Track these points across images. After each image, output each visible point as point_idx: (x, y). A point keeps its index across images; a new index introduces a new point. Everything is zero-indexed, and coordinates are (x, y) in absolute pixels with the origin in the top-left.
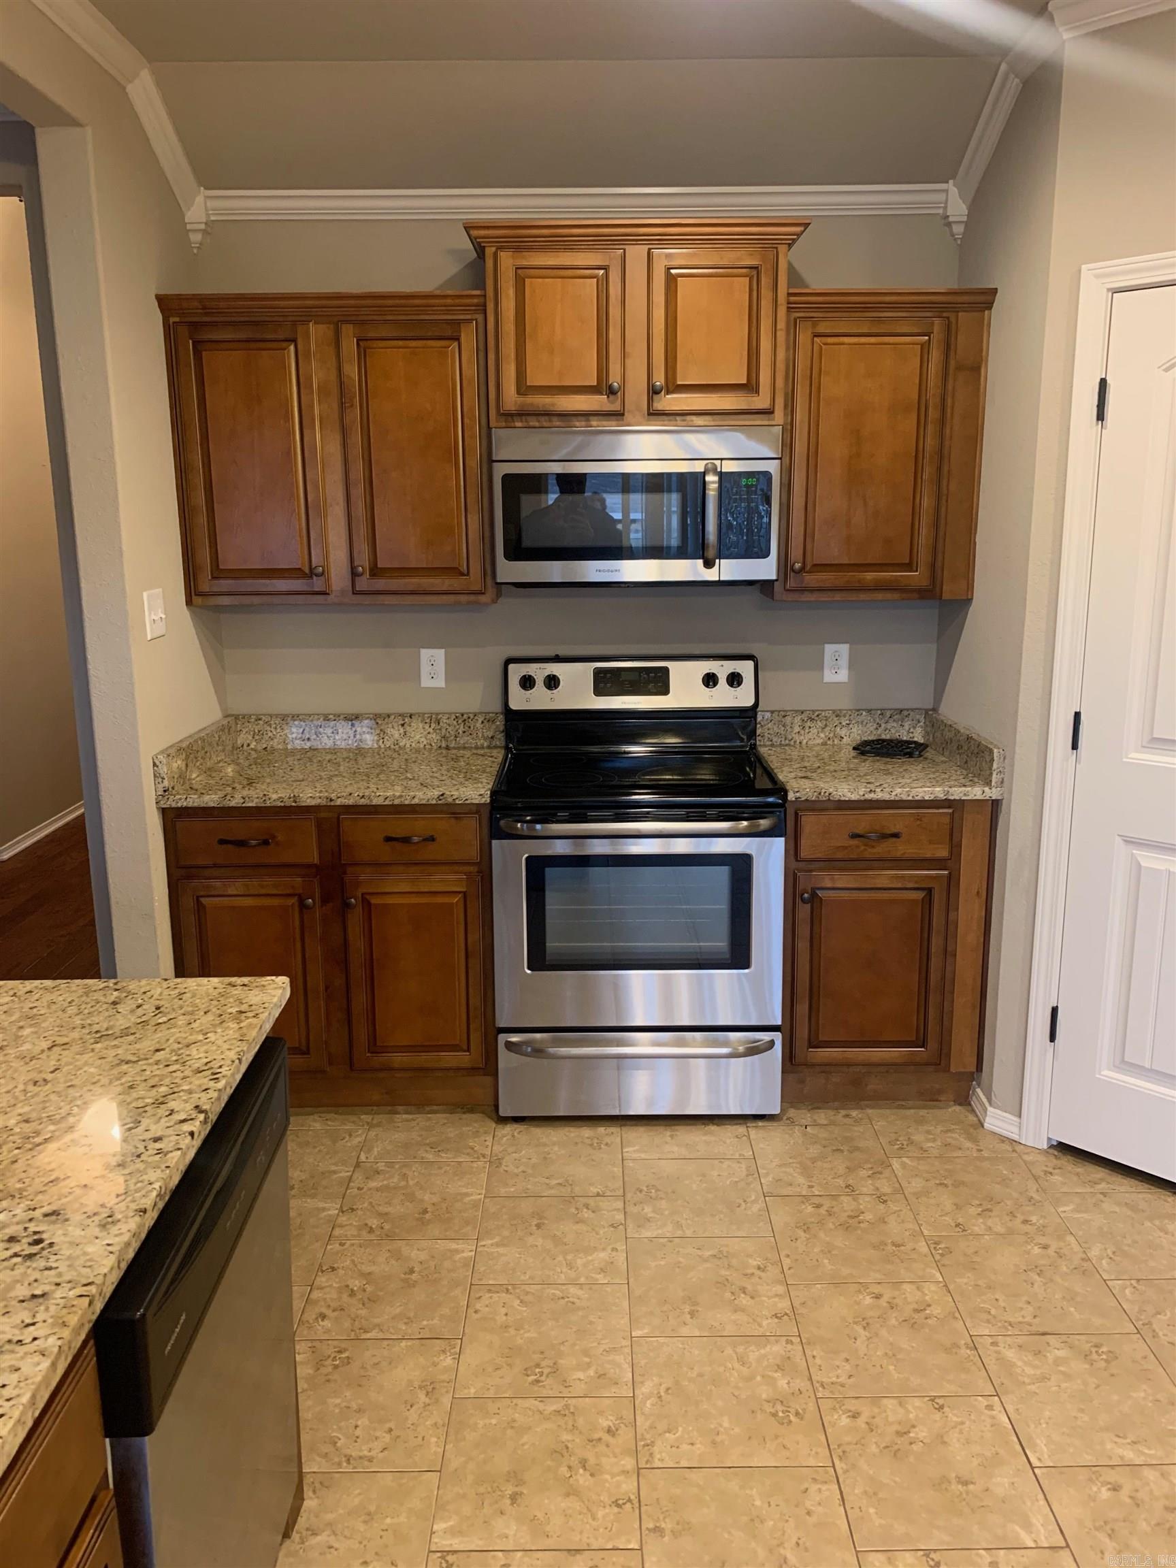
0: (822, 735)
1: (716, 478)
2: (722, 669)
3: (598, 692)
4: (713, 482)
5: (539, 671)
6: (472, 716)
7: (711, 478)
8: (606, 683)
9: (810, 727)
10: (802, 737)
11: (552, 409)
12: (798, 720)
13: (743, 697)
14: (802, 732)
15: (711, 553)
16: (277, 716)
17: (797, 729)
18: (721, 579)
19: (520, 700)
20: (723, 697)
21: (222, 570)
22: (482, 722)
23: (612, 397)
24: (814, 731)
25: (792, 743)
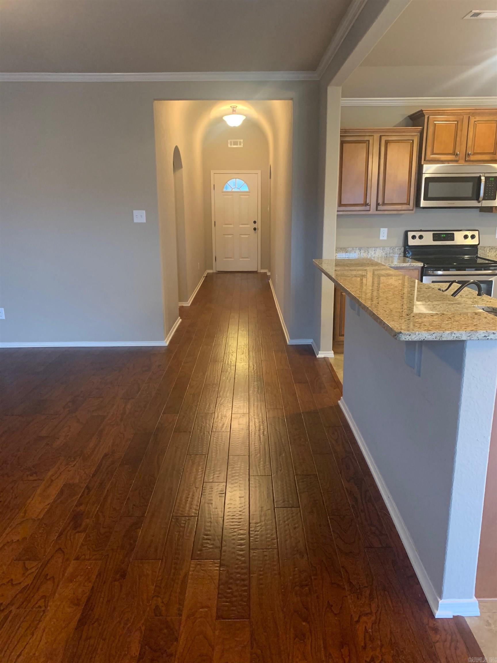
0: (495, 253)
1: (484, 178)
2: (469, 233)
3: (434, 240)
4: (483, 179)
5: (417, 234)
6: (394, 248)
7: (483, 178)
8: (436, 237)
9: (491, 251)
10: (489, 254)
11: (440, 159)
12: (488, 249)
13: (475, 242)
14: (489, 253)
15: (481, 199)
16: (339, 248)
17: (488, 252)
18: (482, 206)
19: (411, 242)
20: (469, 242)
21: (342, 204)
22: (397, 250)
23: (456, 156)
24: (493, 252)
25: (486, 256)
